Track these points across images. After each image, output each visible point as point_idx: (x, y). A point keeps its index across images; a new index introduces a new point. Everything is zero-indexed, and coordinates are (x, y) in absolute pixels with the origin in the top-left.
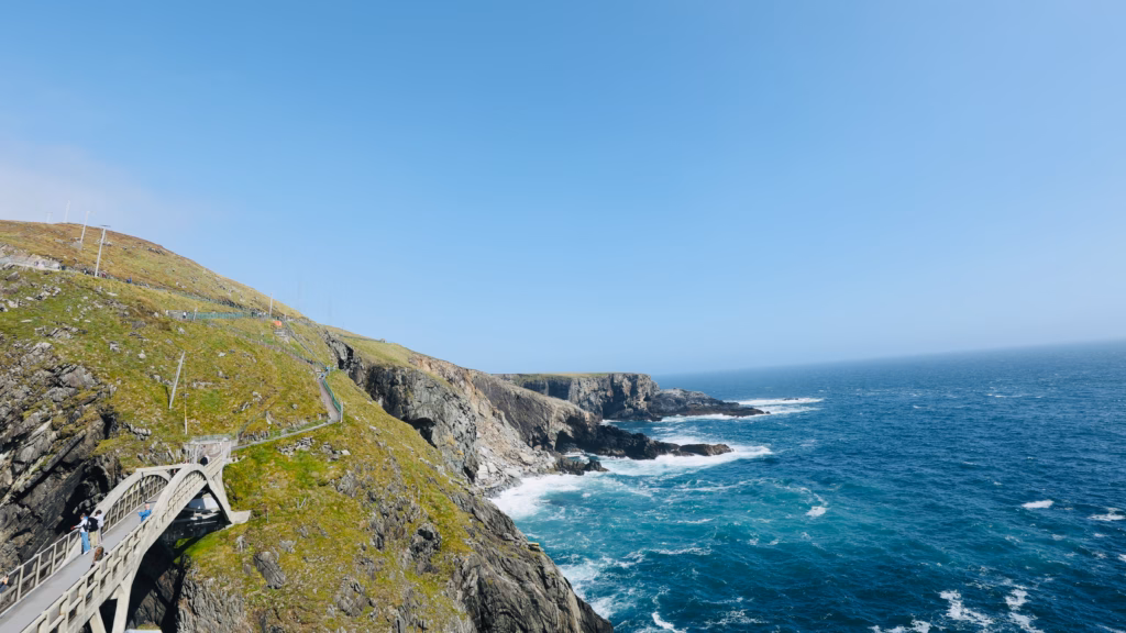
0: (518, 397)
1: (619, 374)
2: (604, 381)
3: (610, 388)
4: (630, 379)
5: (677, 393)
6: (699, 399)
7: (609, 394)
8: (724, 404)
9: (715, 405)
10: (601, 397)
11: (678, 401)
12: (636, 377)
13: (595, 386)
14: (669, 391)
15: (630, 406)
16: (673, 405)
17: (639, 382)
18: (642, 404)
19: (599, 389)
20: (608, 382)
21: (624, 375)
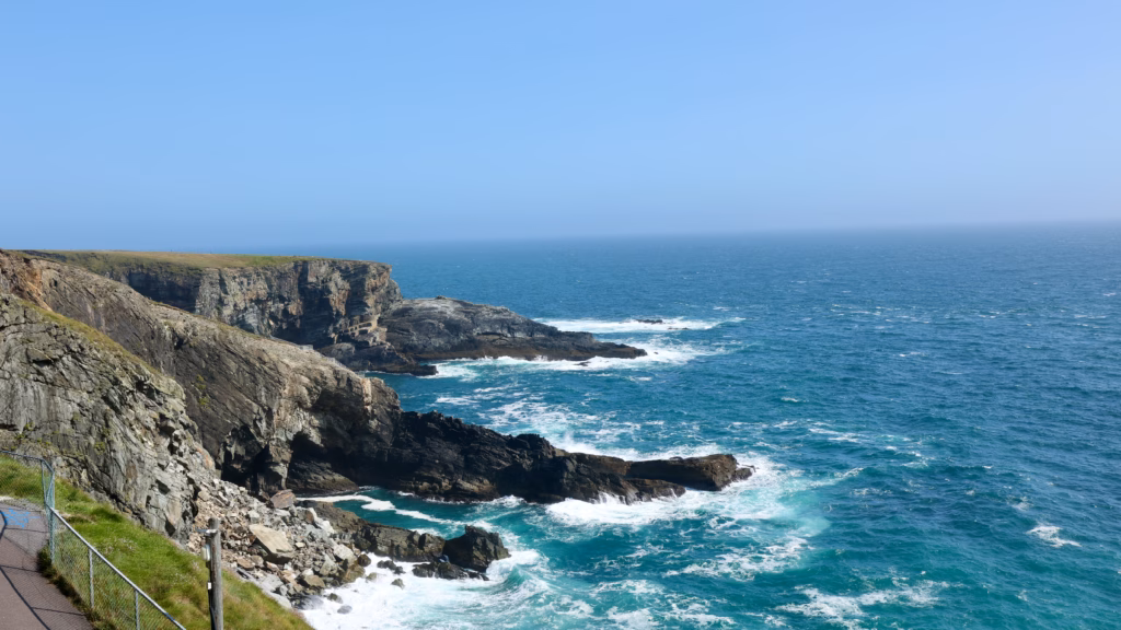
0: (180, 343)
1: (321, 261)
2: (282, 276)
3: (295, 295)
4: (346, 275)
5: (448, 308)
6: (502, 322)
7: (293, 309)
8: (560, 334)
9: (539, 336)
10: (273, 317)
11: (453, 327)
12: (364, 269)
13: (261, 288)
14: (428, 303)
15: (344, 338)
16: (439, 334)
17: (370, 282)
18: (377, 334)
19: (270, 297)
20: (292, 281)
21: (334, 265)
